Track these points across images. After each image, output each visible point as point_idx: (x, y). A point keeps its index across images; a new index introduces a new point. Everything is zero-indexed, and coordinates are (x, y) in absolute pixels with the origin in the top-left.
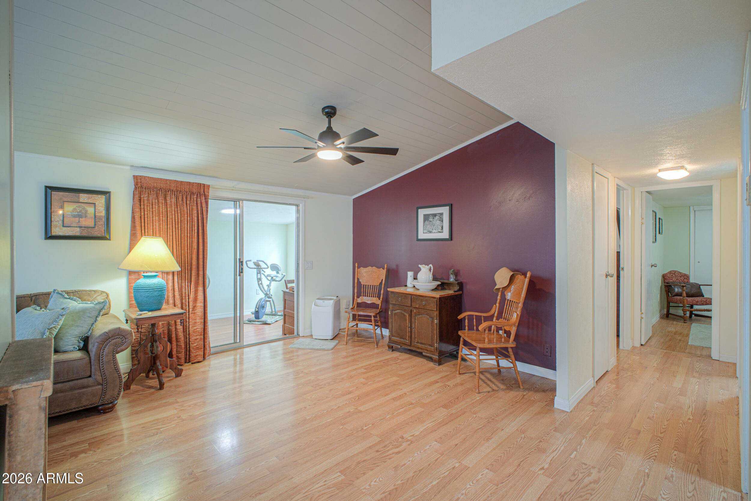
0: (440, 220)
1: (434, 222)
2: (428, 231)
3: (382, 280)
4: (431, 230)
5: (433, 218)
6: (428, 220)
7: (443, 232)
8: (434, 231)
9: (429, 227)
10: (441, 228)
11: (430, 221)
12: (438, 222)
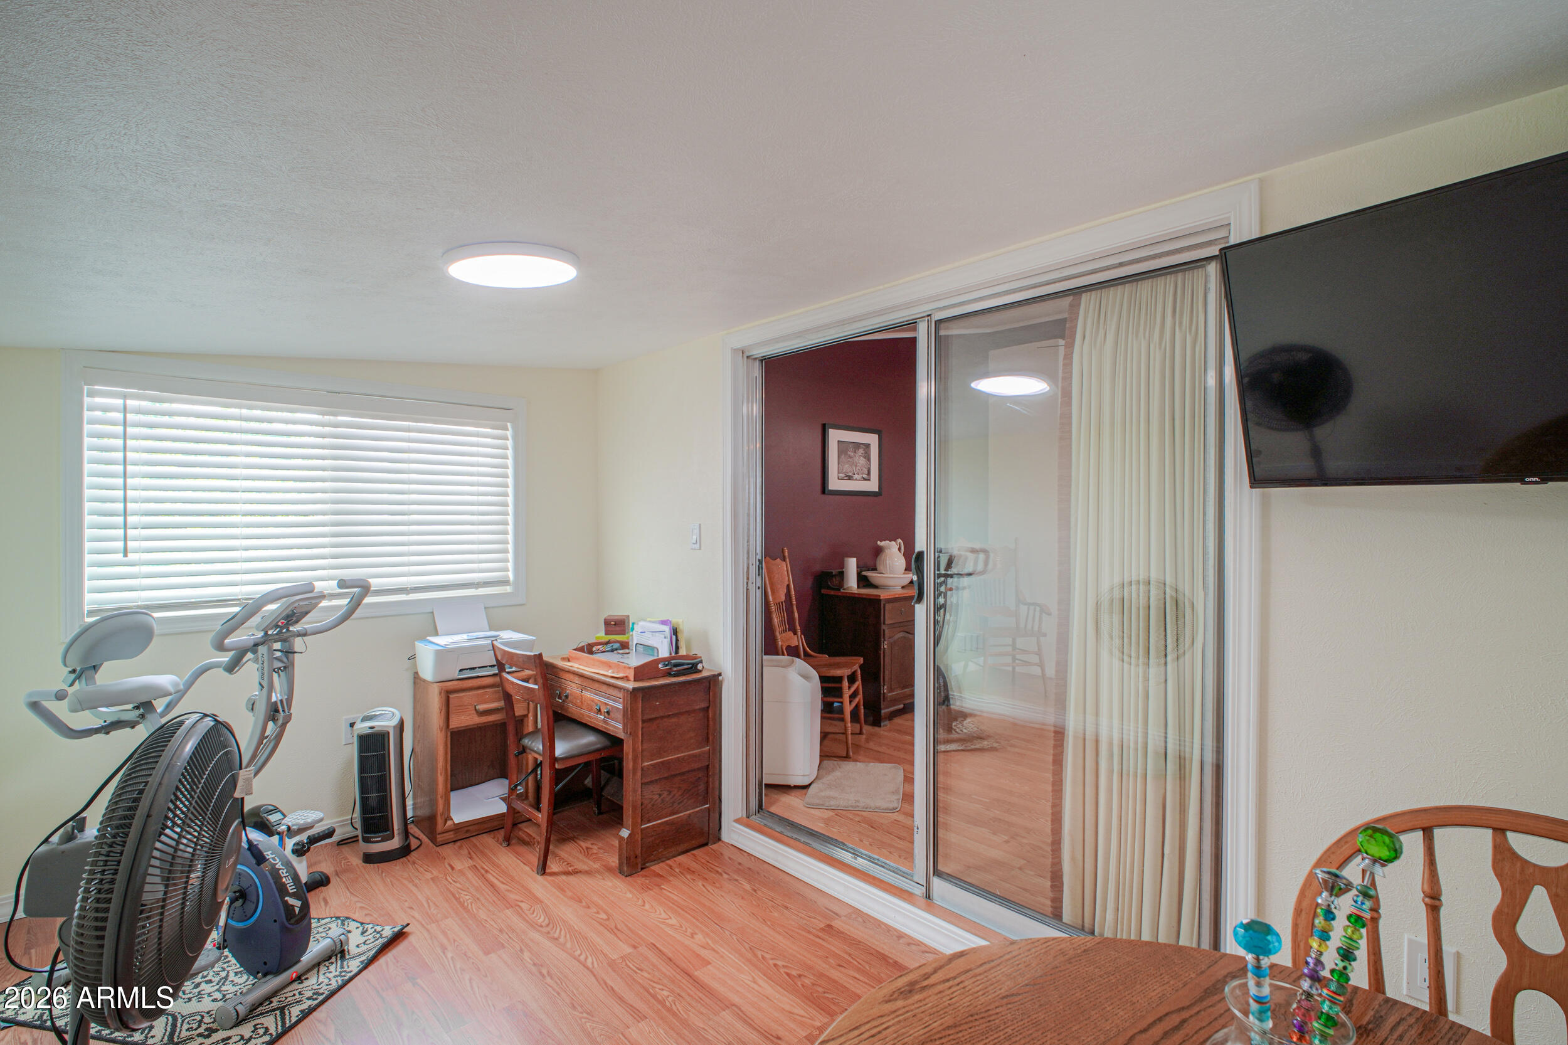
0: (865, 457)
1: (856, 459)
2: (847, 476)
3: (788, 586)
4: (850, 474)
5: (855, 452)
6: (846, 454)
7: (869, 480)
8: (856, 476)
9: (847, 468)
10: (867, 472)
11: (850, 457)
12: (862, 461)
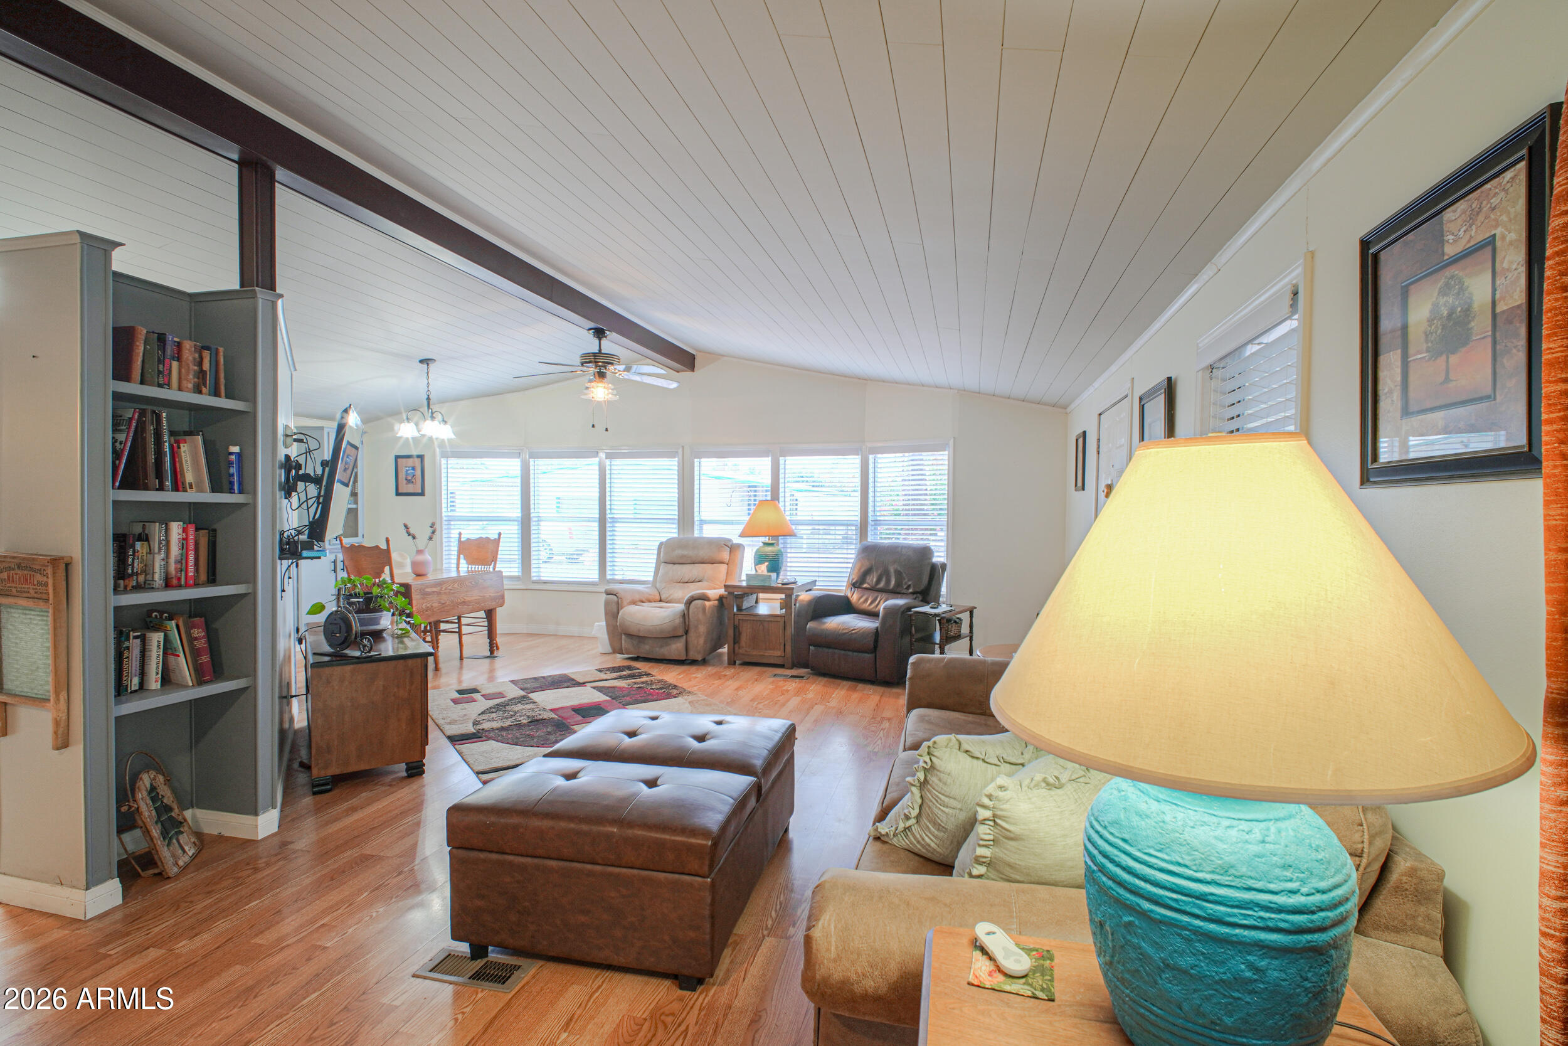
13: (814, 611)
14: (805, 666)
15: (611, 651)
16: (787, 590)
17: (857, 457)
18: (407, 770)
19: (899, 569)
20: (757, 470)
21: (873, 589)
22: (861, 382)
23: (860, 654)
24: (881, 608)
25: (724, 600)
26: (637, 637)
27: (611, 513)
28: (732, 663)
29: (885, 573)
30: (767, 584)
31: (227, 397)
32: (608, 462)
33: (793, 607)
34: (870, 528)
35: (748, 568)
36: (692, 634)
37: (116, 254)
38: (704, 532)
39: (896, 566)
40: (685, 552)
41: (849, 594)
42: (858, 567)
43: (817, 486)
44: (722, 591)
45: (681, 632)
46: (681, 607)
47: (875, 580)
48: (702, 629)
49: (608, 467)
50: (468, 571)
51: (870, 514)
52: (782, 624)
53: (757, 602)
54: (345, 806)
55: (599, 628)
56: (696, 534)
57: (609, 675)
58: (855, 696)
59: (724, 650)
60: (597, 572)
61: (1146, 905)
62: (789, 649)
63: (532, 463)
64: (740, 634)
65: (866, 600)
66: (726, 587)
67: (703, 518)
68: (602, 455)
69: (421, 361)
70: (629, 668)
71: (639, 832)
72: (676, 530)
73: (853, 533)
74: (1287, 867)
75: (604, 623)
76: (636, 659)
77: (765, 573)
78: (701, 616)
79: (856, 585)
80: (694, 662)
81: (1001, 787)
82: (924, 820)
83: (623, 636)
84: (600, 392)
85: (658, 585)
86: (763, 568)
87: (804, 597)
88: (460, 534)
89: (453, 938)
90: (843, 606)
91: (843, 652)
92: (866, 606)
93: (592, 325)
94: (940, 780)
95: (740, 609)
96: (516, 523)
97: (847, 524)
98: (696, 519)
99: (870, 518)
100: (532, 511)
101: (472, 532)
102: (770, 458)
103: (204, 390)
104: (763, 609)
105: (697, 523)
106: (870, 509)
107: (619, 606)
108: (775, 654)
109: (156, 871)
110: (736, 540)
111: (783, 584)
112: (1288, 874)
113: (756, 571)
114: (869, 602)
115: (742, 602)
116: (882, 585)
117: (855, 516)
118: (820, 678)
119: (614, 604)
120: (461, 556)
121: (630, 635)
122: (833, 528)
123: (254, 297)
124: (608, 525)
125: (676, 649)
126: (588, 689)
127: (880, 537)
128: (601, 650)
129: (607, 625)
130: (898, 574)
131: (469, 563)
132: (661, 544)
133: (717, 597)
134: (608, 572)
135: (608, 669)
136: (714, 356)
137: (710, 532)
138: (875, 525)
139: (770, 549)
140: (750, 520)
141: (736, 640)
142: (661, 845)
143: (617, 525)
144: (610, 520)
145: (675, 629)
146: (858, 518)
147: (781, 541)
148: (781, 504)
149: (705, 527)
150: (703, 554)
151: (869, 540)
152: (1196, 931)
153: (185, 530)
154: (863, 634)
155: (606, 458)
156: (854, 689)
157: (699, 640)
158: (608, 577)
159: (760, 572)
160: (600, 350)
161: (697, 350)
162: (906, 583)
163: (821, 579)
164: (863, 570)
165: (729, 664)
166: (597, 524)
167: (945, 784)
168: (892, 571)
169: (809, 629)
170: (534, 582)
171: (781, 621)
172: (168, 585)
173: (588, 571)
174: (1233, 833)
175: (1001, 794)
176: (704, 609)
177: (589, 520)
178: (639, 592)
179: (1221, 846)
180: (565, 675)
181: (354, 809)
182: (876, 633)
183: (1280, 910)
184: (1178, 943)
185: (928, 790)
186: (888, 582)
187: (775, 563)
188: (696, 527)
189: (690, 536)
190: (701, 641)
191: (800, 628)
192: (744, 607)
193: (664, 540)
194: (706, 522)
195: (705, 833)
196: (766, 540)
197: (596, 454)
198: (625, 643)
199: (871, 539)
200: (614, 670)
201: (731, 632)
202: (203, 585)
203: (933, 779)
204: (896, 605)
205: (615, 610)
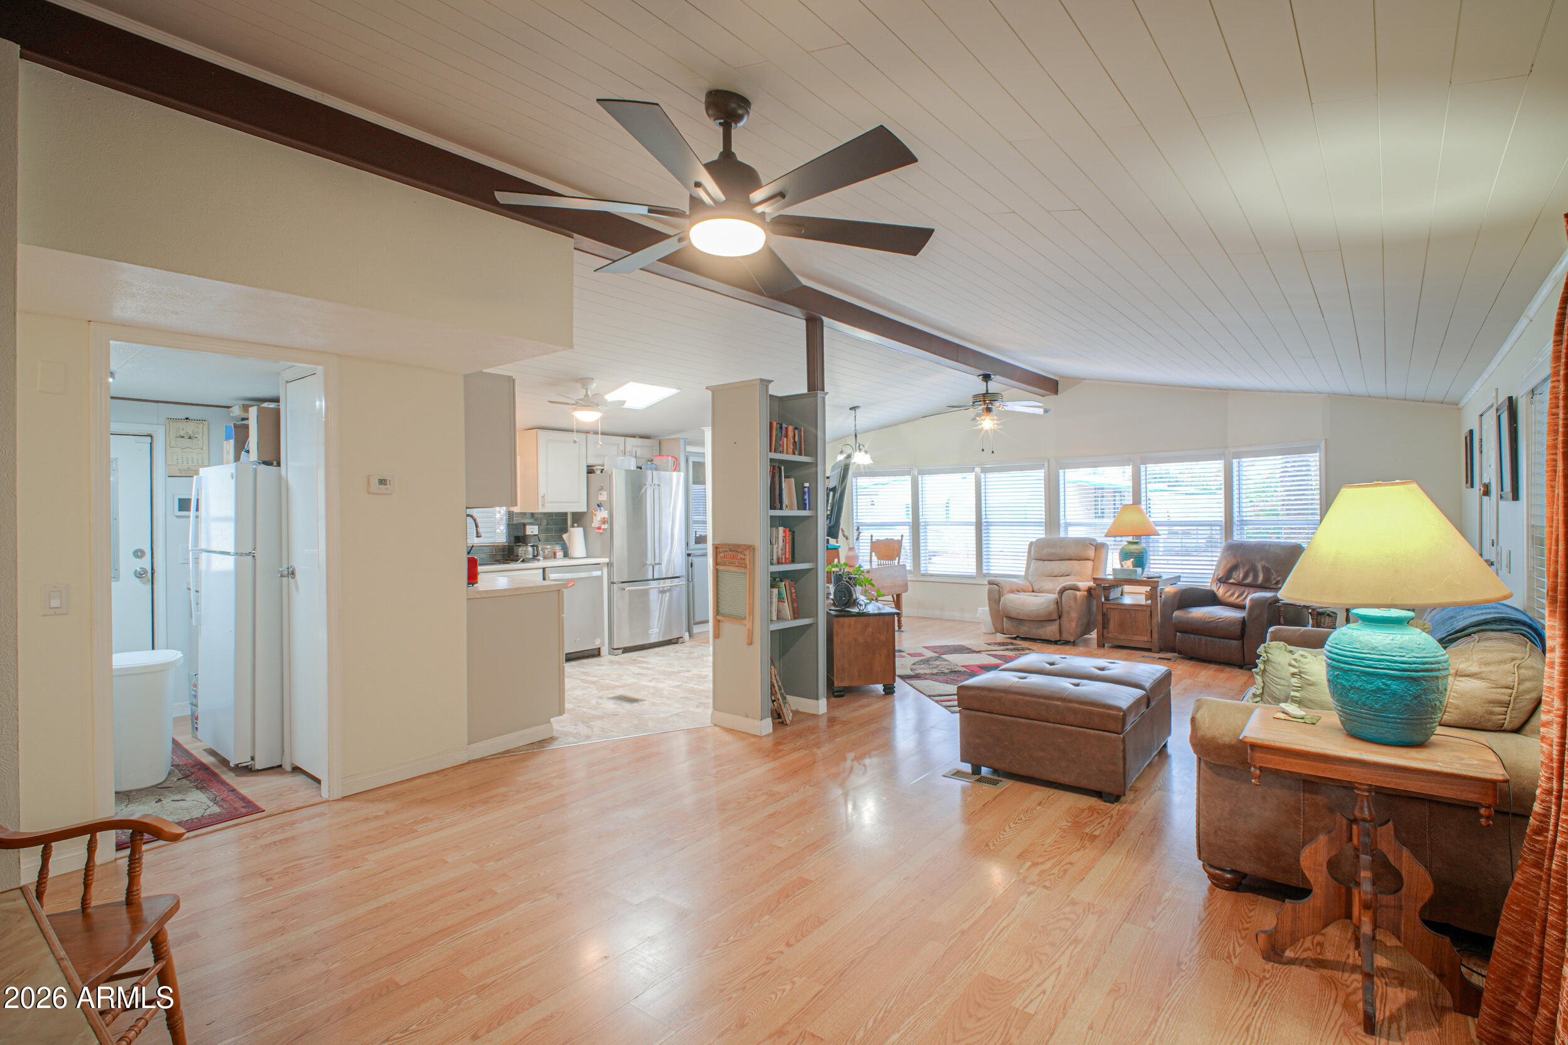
13: (1181, 600)
14: (1173, 650)
15: (994, 631)
16: (1153, 583)
17: (1220, 461)
18: (884, 690)
19: (1267, 565)
20: (1118, 477)
21: (1239, 584)
22: (1224, 392)
23: (1227, 641)
24: (1247, 602)
25: (1093, 591)
26: (1018, 620)
27: (986, 518)
28: (1101, 645)
29: (1253, 569)
30: (1133, 577)
31: (805, 455)
32: (983, 476)
33: (1159, 598)
34: (1235, 528)
35: (1113, 564)
36: (1065, 619)
37: (771, 386)
38: (1069, 533)
39: (1263, 562)
40: (1053, 551)
41: (1214, 588)
42: (1223, 563)
43: (1172, 486)
44: (1091, 584)
45: (1055, 616)
46: (1056, 596)
47: (1241, 576)
48: (1074, 615)
49: (983, 480)
50: (878, 565)
51: (1236, 514)
52: (1148, 613)
53: (1122, 595)
54: (857, 704)
55: (983, 612)
56: (1062, 535)
57: (996, 648)
58: (1223, 676)
59: (1094, 635)
60: (975, 567)
61: (1342, 665)
62: (1155, 636)
63: (920, 479)
64: (1108, 620)
65: (1232, 594)
66: (1095, 579)
67: (1068, 521)
68: (978, 470)
69: (851, 409)
70: (1012, 644)
71: (1077, 706)
72: (1044, 532)
73: (1218, 535)
74: (1400, 648)
75: (987, 609)
76: (1015, 638)
77: (1131, 567)
78: (1072, 603)
79: (1223, 580)
80: (1067, 643)
81: (1302, 656)
82: (1266, 697)
83: (1005, 619)
84: (988, 423)
85: (1030, 578)
86: (1129, 564)
87: (1169, 589)
88: (872, 536)
89: (962, 761)
90: (1210, 599)
91: (1209, 638)
92: (1232, 599)
93: (981, 372)
94: (1274, 668)
95: (1107, 599)
96: (908, 527)
97: (1211, 524)
98: (1062, 521)
99: (1236, 519)
100: (921, 517)
101: (881, 535)
102: (1131, 466)
103: (796, 452)
104: (1127, 600)
105: (1062, 525)
106: (1236, 510)
107: (1000, 594)
108: (1142, 639)
109: (780, 720)
110: (1100, 539)
111: (1148, 578)
112: (1401, 650)
113: (1122, 566)
114: (1236, 595)
115: (1109, 593)
116: (1249, 580)
117: (1219, 516)
118: (1187, 661)
119: (996, 590)
120: (873, 554)
121: (1010, 618)
122: (1195, 528)
123: (816, 396)
124: (983, 528)
125: (1051, 630)
126: (984, 655)
127: (1247, 535)
128: (984, 630)
129: (991, 610)
130: (1266, 570)
131: (878, 559)
132: (1031, 544)
133: (1087, 589)
134: (984, 568)
135: (995, 644)
136: (1075, 381)
137: (1074, 533)
138: (1241, 525)
139: (1134, 547)
140: (1115, 521)
141: (1105, 625)
142: (1091, 713)
143: (990, 528)
144: (985, 524)
145: (1050, 614)
146: (1223, 519)
147: (1143, 541)
148: (1143, 507)
149: (1070, 528)
150: (1071, 551)
151: (1235, 539)
152: (1362, 672)
153: (784, 532)
154: (1230, 622)
155: (981, 472)
156: (1222, 671)
157: (1071, 625)
158: (984, 572)
159: (1125, 567)
160: (987, 391)
161: (1061, 377)
162: (1275, 579)
163: (1185, 575)
164: (1228, 566)
165: (1099, 646)
166: (974, 527)
167: (1277, 670)
168: (1259, 567)
169: (1176, 617)
170: (923, 575)
171: (1150, 610)
172: (779, 563)
173: (968, 567)
174: (1381, 637)
175: (1302, 659)
176: (1075, 598)
177: (967, 524)
178: (1015, 583)
179: (1373, 641)
180: (963, 646)
181: (862, 707)
182: (1243, 622)
183: (1395, 662)
184: (1354, 677)
185: (1268, 677)
186: (1256, 577)
187: (1140, 560)
188: (1062, 529)
189: (1056, 536)
190: (1073, 624)
191: (1166, 617)
192: (1111, 598)
193: (1034, 540)
194: (1071, 525)
195: (1119, 709)
196: (1130, 539)
197: (972, 470)
198: (1006, 624)
199: (1237, 537)
200: (1000, 644)
201: (1100, 618)
202: (789, 563)
203: (1269, 668)
204: (1264, 597)
205: (997, 597)
